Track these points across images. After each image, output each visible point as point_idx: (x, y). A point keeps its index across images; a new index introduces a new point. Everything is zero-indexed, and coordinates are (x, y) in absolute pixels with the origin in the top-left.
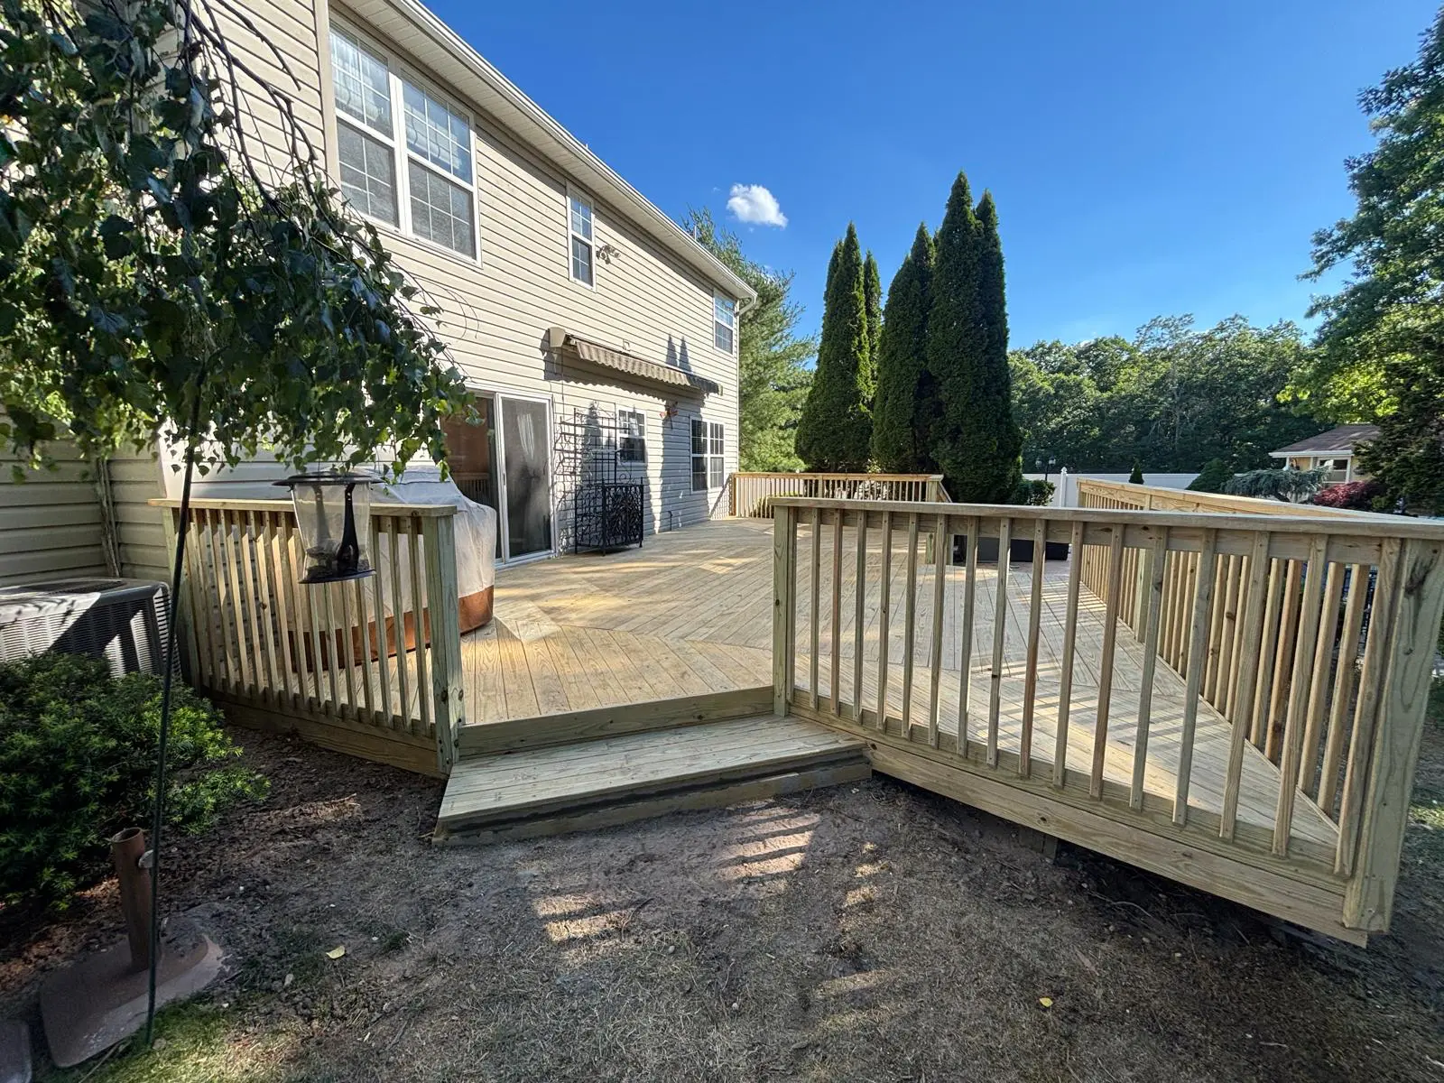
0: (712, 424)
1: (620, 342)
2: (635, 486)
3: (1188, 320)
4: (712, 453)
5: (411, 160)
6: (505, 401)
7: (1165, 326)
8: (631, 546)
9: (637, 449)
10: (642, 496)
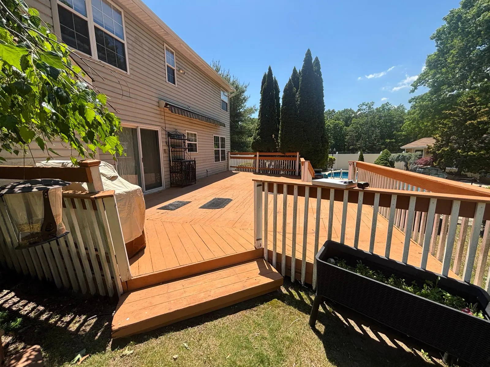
0: (221, 137)
1: (187, 107)
2: (193, 161)
3: (373, 103)
4: (221, 148)
5: (95, 27)
6: (141, 130)
7: (366, 105)
8: (192, 183)
9: (194, 147)
10: (195, 165)
